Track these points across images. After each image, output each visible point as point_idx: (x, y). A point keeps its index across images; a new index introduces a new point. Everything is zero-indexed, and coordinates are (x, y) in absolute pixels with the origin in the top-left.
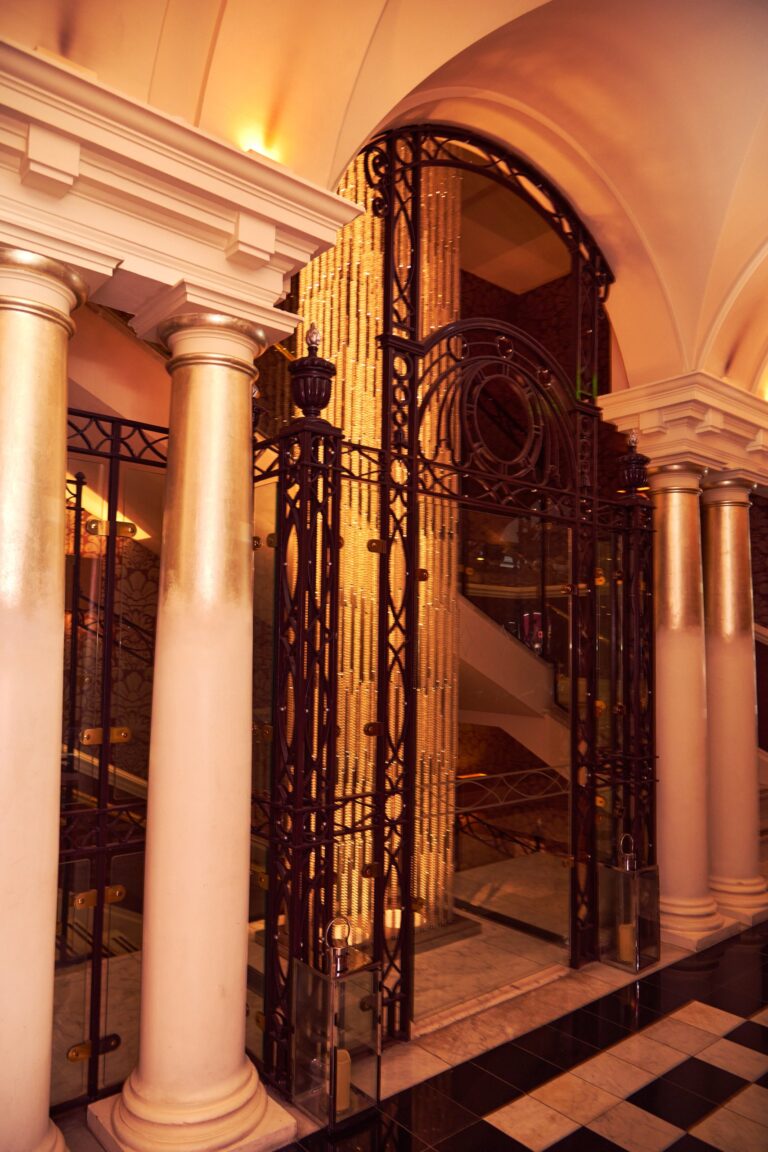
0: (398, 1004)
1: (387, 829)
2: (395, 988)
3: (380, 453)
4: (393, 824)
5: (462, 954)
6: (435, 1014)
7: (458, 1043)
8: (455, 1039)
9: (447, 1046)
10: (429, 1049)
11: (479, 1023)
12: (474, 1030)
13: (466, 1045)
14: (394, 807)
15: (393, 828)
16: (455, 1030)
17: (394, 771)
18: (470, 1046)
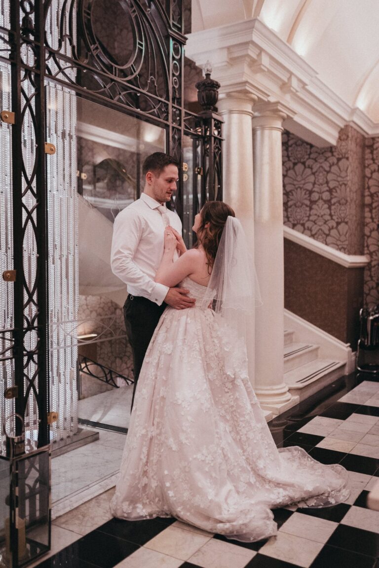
0: (38, 496)
1: (25, 359)
2: (35, 485)
3: (11, 34)
4: (30, 355)
5: (85, 455)
6: (67, 500)
7: (86, 519)
8: (84, 516)
9: (77, 522)
10: (63, 526)
11: (102, 501)
12: (98, 506)
13: (93, 519)
14: (31, 341)
15: (30, 358)
16: (83, 509)
17: (30, 311)
18: (96, 519)
